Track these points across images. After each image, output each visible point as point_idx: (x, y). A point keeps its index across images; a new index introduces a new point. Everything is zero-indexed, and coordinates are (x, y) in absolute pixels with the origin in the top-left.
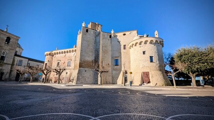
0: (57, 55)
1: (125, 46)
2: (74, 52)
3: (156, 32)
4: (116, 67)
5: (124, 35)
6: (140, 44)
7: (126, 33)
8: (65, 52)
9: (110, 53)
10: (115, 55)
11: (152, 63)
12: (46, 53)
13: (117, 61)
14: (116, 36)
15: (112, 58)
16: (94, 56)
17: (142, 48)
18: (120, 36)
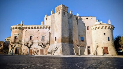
0: (28, 29)
1: (88, 27)
2: (48, 29)
3: (109, 21)
4: (81, 42)
5: (87, 19)
6: (102, 28)
7: (89, 18)
8: (38, 28)
9: (77, 31)
10: (81, 34)
11: (109, 41)
12: (12, 27)
13: (82, 38)
14: (81, 19)
15: (79, 35)
16: (68, 33)
17: (103, 31)
18: (84, 19)
